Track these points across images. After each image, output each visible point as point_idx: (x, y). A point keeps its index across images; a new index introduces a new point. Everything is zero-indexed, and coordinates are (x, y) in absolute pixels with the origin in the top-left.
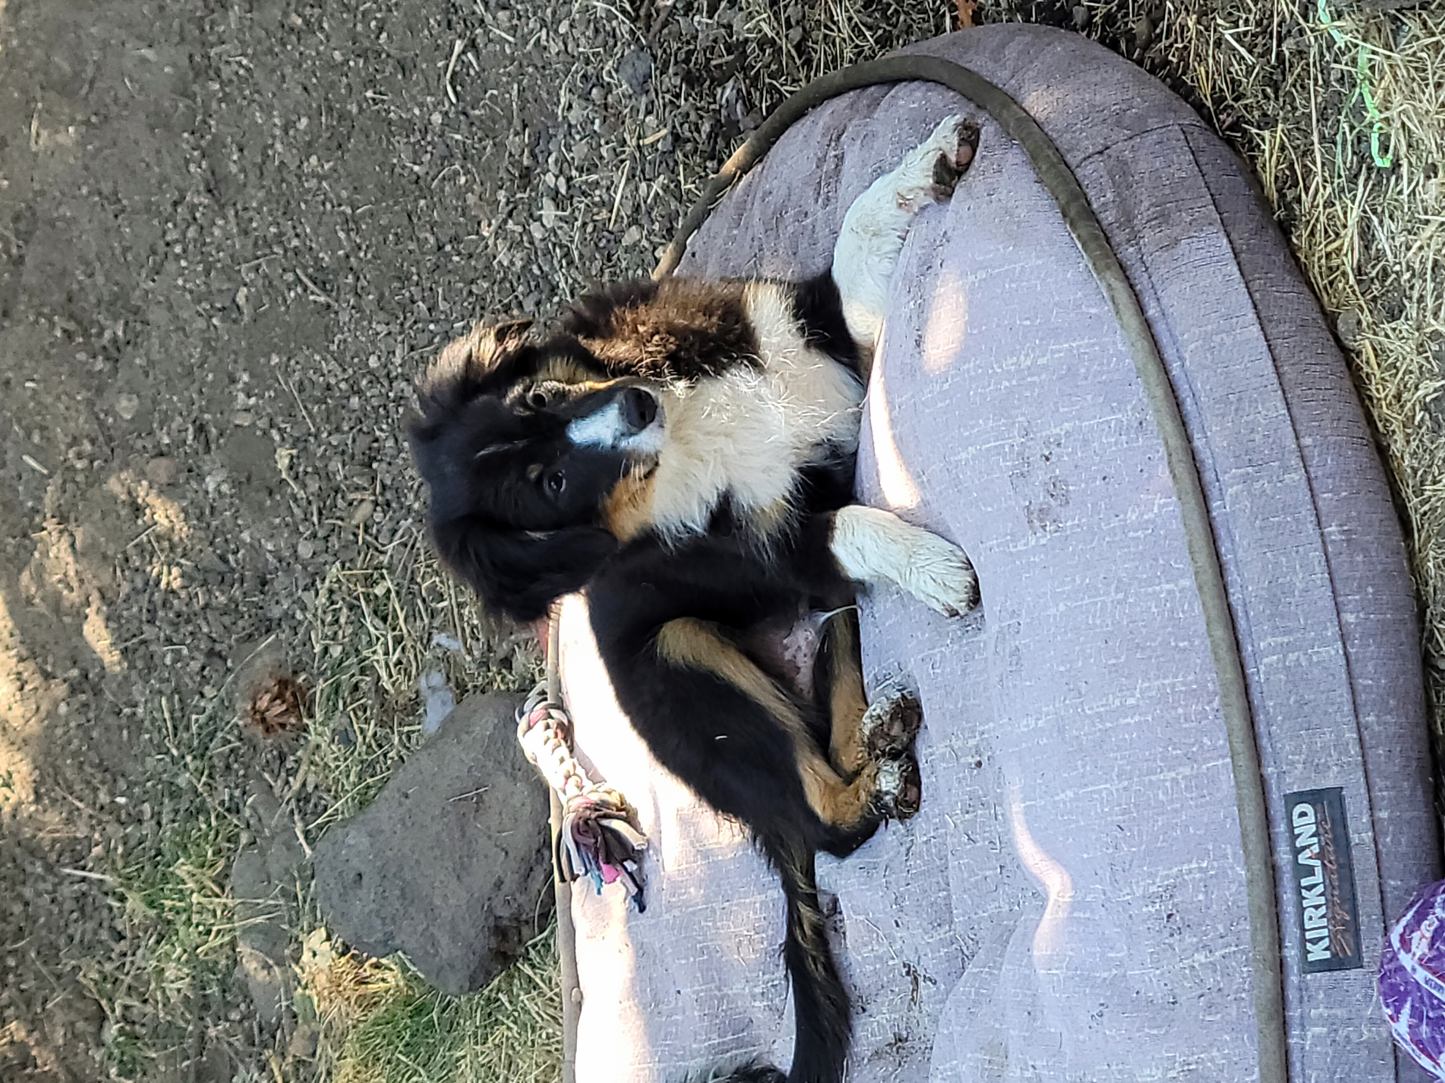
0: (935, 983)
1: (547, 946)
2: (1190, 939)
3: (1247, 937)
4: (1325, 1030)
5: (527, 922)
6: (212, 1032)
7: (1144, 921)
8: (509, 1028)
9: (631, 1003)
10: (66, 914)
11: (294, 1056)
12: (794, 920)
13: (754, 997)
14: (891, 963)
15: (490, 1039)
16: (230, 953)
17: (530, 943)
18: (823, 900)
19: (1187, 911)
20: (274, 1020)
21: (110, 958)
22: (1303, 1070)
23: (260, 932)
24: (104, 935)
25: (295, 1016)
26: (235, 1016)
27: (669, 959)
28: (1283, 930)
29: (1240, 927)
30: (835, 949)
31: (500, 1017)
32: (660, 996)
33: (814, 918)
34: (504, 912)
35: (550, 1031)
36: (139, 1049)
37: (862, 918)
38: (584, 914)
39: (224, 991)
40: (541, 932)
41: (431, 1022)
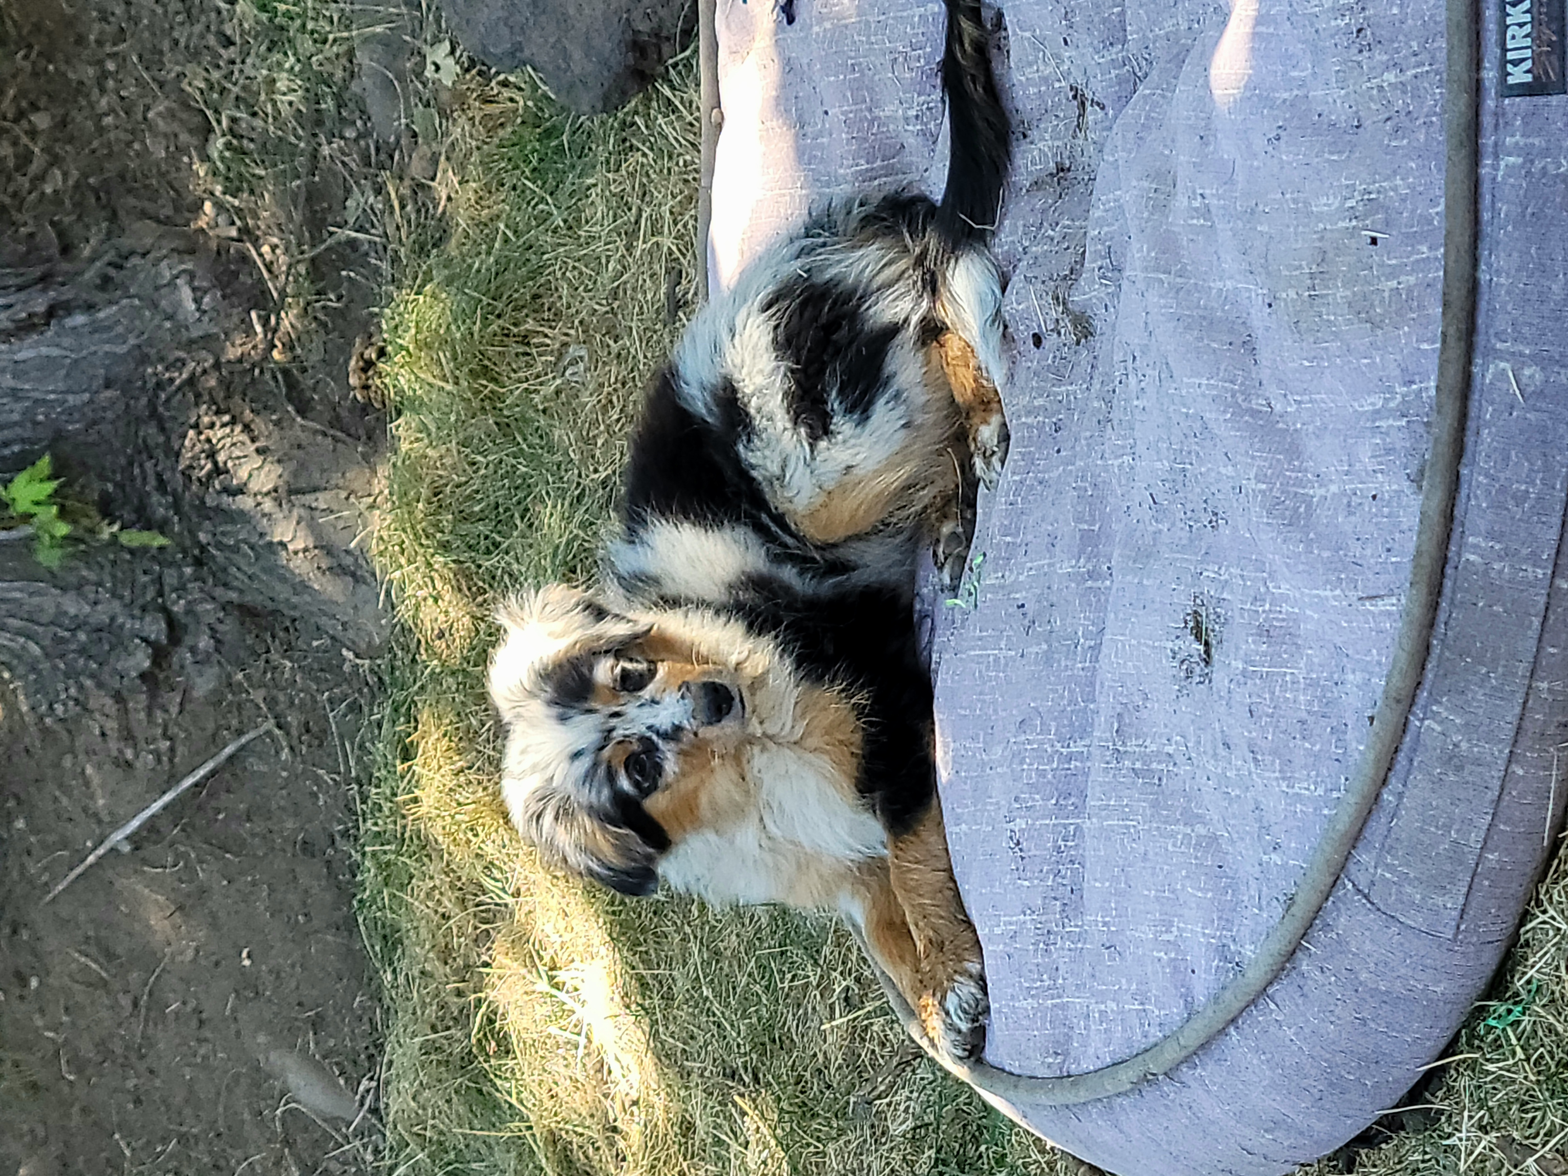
0: (1103, 108)
1: (689, 66)
2: (1380, 57)
3: (1442, 56)
4: (1520, 160)
5: (668, 39)
6: (326, 150)
7: (1332, 36)
8: (644, 155)
9: (774, 123)
10: (170, 16)
11: (413, 179)
12: (953, 35)
13: (907, 120)
14: (1057, 85)
15: (624, 166)
16: (348, 65)
17: (670, 61)
18: (987, 15)
19: (1379, 25)
20: (392, 139)
21: (218, 67)
22: (1493, 203)
23: (379, 42)
24: (212, 40)
25: (415, 135)
26: (350, 133)
27: (816, 77)
28: (1483, 48)
29: (1435, 45)
30: (997, 68)
31: (634, 142)
32: (806, 117)
33: (976, 33)
34: (643, 26)
35: (688, 158)
36: (247, 165)
37: (1028, 34)
38: (728, 27)
39: (339, 106)
40: (683, 50)
41: (560, 147)
